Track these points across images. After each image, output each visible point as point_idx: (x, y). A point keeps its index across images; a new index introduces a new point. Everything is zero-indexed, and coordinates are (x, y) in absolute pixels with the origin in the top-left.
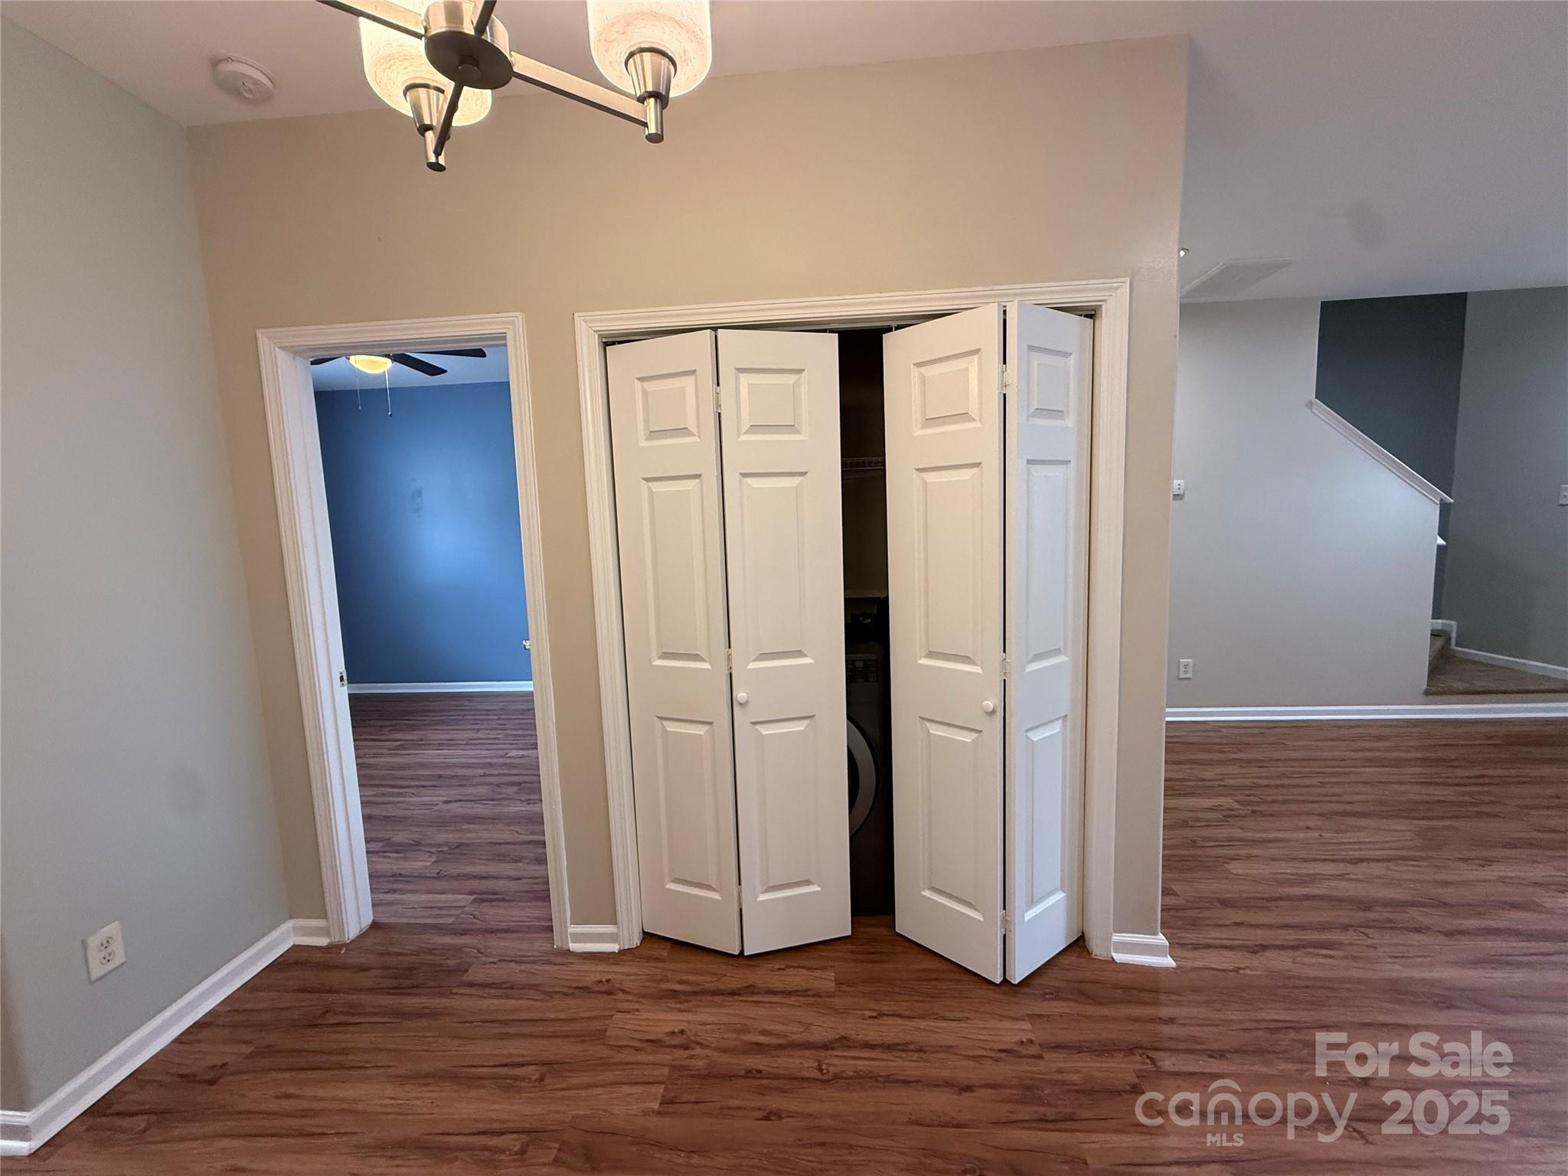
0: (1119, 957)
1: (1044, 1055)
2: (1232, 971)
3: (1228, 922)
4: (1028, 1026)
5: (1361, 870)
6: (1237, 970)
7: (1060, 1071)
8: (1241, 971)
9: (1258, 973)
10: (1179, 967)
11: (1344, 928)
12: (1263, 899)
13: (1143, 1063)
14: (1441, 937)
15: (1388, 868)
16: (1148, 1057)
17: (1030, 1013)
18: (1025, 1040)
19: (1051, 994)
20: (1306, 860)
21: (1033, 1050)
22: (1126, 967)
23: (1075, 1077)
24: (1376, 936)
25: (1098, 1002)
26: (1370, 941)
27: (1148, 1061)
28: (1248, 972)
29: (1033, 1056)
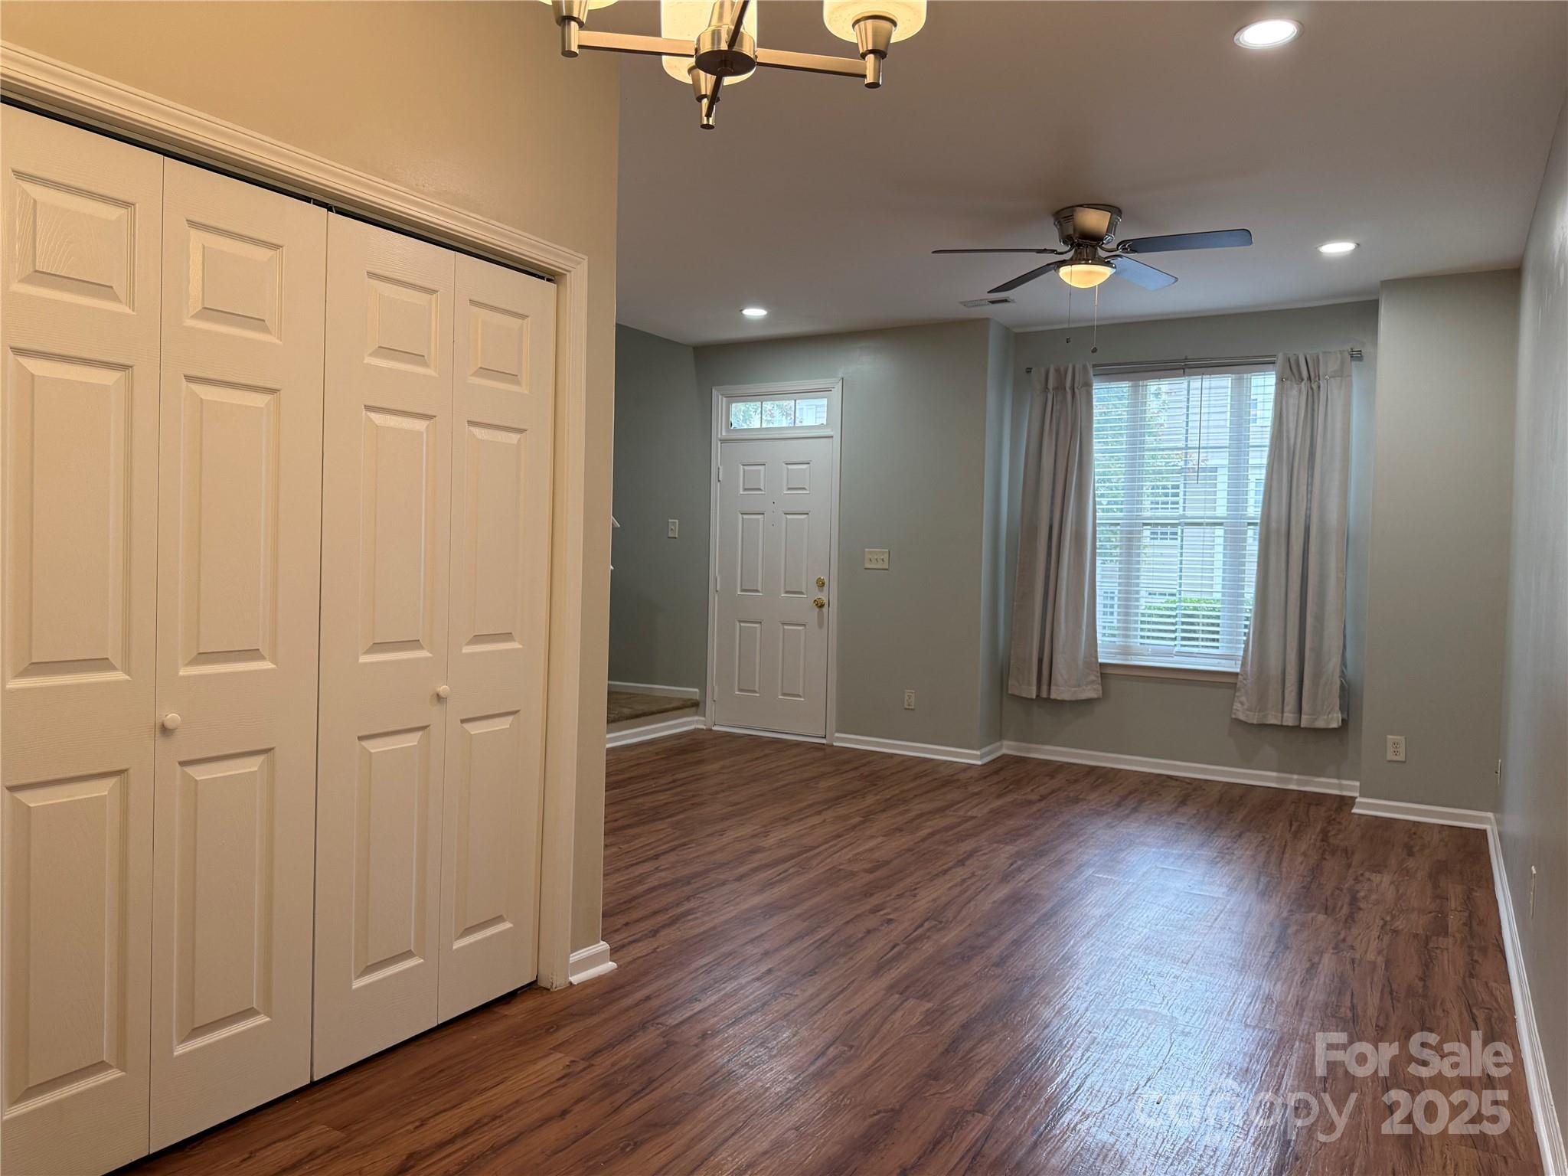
0: (575, 979)
1: (592, 1062)
2: (652, 952)
3: (619, 926)
4: (559, 1055)
5: (664, 861)
6: (654, 951)
7: (613, 1065)
8: (658, 950)
9: (667, 947)
10: (619, 966)
11: (688, 898)
12: (625, 902)
13: (658, 1029)
14: (737, 883)
15: (678, 855)
16: (658, 1024)
17: (552, 1046)
18: (568, 1063)
19: (552, 1027)
20: (627, 868)
21: (582, 1065)
22: (586, 985)
23: (628, 1061)
24: (706, 896)
25: (591, 1013)
26: (707, 901)
27: (660, 1026)
28: (662, 949)
29: (584, 1069)
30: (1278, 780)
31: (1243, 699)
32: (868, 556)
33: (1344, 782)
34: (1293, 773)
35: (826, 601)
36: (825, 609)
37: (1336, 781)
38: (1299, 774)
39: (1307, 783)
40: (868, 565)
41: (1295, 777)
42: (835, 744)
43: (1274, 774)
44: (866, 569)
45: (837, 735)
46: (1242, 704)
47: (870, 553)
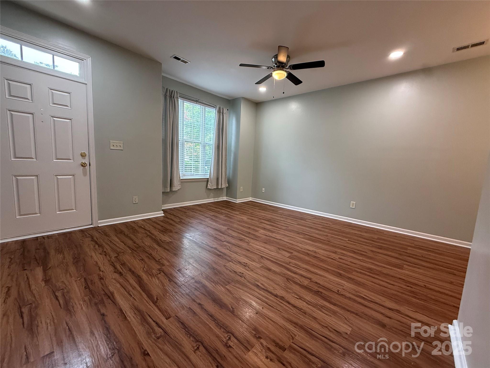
30: (214, 200)
31: (210, 184)
32: (111, 144)
33: (223, 197)
34: (215, 198)
35: (87, 163)
36: (87, 167)
37: (222, 198)
38: (217, 198)
39: (218, 199)
40: (112, 148)
41: (216, 198)
42: (99, 225)
43: (213, 199)
44: (111, 149)
45: (99, 221)
46: (210, 185)
47: (113, 143)
